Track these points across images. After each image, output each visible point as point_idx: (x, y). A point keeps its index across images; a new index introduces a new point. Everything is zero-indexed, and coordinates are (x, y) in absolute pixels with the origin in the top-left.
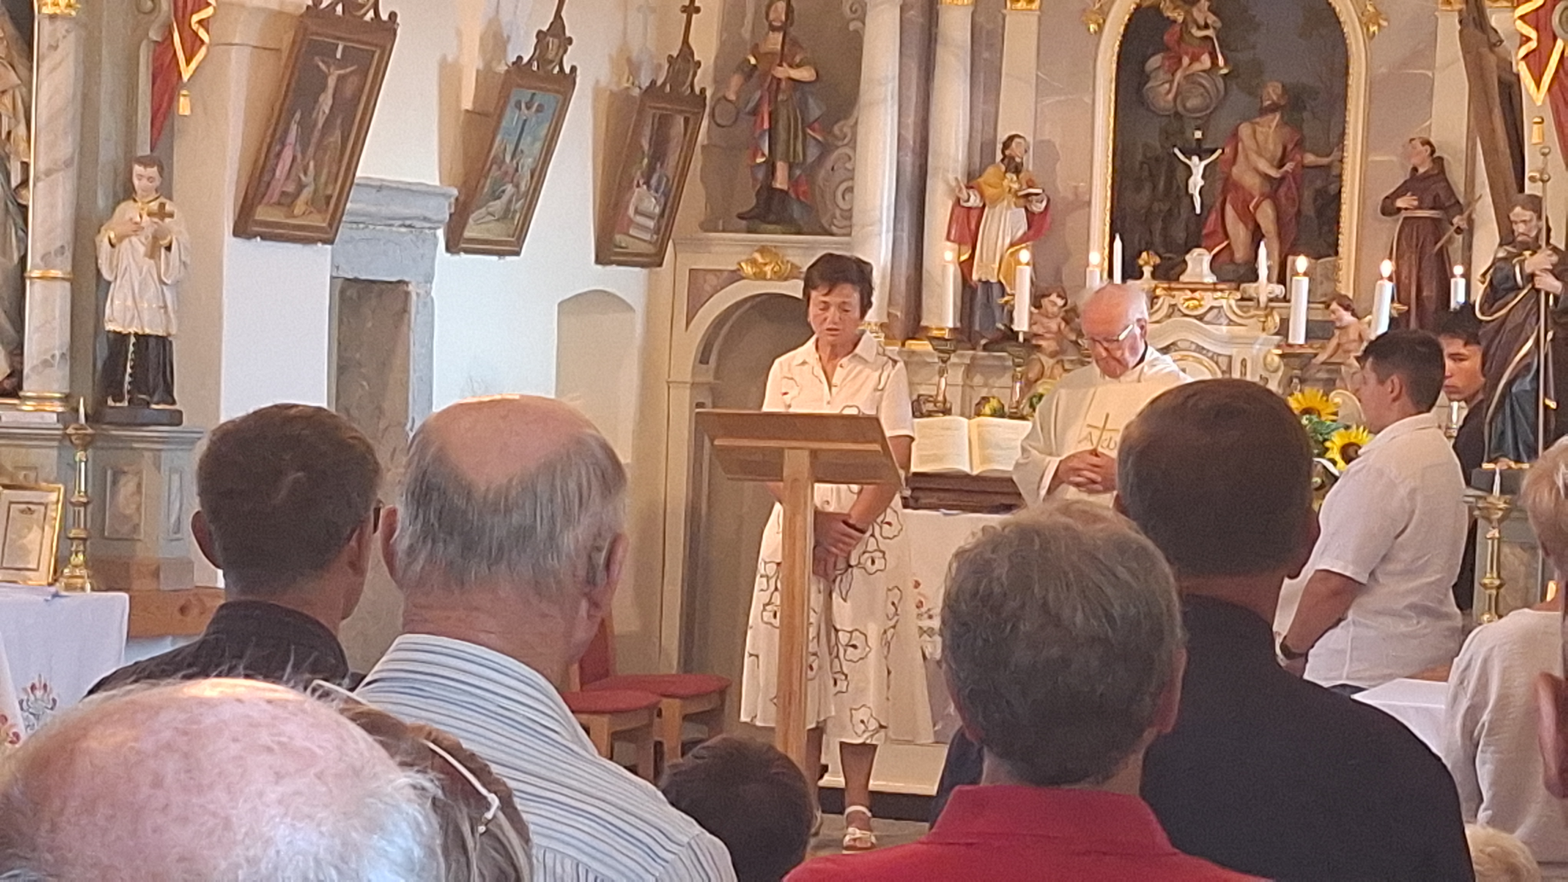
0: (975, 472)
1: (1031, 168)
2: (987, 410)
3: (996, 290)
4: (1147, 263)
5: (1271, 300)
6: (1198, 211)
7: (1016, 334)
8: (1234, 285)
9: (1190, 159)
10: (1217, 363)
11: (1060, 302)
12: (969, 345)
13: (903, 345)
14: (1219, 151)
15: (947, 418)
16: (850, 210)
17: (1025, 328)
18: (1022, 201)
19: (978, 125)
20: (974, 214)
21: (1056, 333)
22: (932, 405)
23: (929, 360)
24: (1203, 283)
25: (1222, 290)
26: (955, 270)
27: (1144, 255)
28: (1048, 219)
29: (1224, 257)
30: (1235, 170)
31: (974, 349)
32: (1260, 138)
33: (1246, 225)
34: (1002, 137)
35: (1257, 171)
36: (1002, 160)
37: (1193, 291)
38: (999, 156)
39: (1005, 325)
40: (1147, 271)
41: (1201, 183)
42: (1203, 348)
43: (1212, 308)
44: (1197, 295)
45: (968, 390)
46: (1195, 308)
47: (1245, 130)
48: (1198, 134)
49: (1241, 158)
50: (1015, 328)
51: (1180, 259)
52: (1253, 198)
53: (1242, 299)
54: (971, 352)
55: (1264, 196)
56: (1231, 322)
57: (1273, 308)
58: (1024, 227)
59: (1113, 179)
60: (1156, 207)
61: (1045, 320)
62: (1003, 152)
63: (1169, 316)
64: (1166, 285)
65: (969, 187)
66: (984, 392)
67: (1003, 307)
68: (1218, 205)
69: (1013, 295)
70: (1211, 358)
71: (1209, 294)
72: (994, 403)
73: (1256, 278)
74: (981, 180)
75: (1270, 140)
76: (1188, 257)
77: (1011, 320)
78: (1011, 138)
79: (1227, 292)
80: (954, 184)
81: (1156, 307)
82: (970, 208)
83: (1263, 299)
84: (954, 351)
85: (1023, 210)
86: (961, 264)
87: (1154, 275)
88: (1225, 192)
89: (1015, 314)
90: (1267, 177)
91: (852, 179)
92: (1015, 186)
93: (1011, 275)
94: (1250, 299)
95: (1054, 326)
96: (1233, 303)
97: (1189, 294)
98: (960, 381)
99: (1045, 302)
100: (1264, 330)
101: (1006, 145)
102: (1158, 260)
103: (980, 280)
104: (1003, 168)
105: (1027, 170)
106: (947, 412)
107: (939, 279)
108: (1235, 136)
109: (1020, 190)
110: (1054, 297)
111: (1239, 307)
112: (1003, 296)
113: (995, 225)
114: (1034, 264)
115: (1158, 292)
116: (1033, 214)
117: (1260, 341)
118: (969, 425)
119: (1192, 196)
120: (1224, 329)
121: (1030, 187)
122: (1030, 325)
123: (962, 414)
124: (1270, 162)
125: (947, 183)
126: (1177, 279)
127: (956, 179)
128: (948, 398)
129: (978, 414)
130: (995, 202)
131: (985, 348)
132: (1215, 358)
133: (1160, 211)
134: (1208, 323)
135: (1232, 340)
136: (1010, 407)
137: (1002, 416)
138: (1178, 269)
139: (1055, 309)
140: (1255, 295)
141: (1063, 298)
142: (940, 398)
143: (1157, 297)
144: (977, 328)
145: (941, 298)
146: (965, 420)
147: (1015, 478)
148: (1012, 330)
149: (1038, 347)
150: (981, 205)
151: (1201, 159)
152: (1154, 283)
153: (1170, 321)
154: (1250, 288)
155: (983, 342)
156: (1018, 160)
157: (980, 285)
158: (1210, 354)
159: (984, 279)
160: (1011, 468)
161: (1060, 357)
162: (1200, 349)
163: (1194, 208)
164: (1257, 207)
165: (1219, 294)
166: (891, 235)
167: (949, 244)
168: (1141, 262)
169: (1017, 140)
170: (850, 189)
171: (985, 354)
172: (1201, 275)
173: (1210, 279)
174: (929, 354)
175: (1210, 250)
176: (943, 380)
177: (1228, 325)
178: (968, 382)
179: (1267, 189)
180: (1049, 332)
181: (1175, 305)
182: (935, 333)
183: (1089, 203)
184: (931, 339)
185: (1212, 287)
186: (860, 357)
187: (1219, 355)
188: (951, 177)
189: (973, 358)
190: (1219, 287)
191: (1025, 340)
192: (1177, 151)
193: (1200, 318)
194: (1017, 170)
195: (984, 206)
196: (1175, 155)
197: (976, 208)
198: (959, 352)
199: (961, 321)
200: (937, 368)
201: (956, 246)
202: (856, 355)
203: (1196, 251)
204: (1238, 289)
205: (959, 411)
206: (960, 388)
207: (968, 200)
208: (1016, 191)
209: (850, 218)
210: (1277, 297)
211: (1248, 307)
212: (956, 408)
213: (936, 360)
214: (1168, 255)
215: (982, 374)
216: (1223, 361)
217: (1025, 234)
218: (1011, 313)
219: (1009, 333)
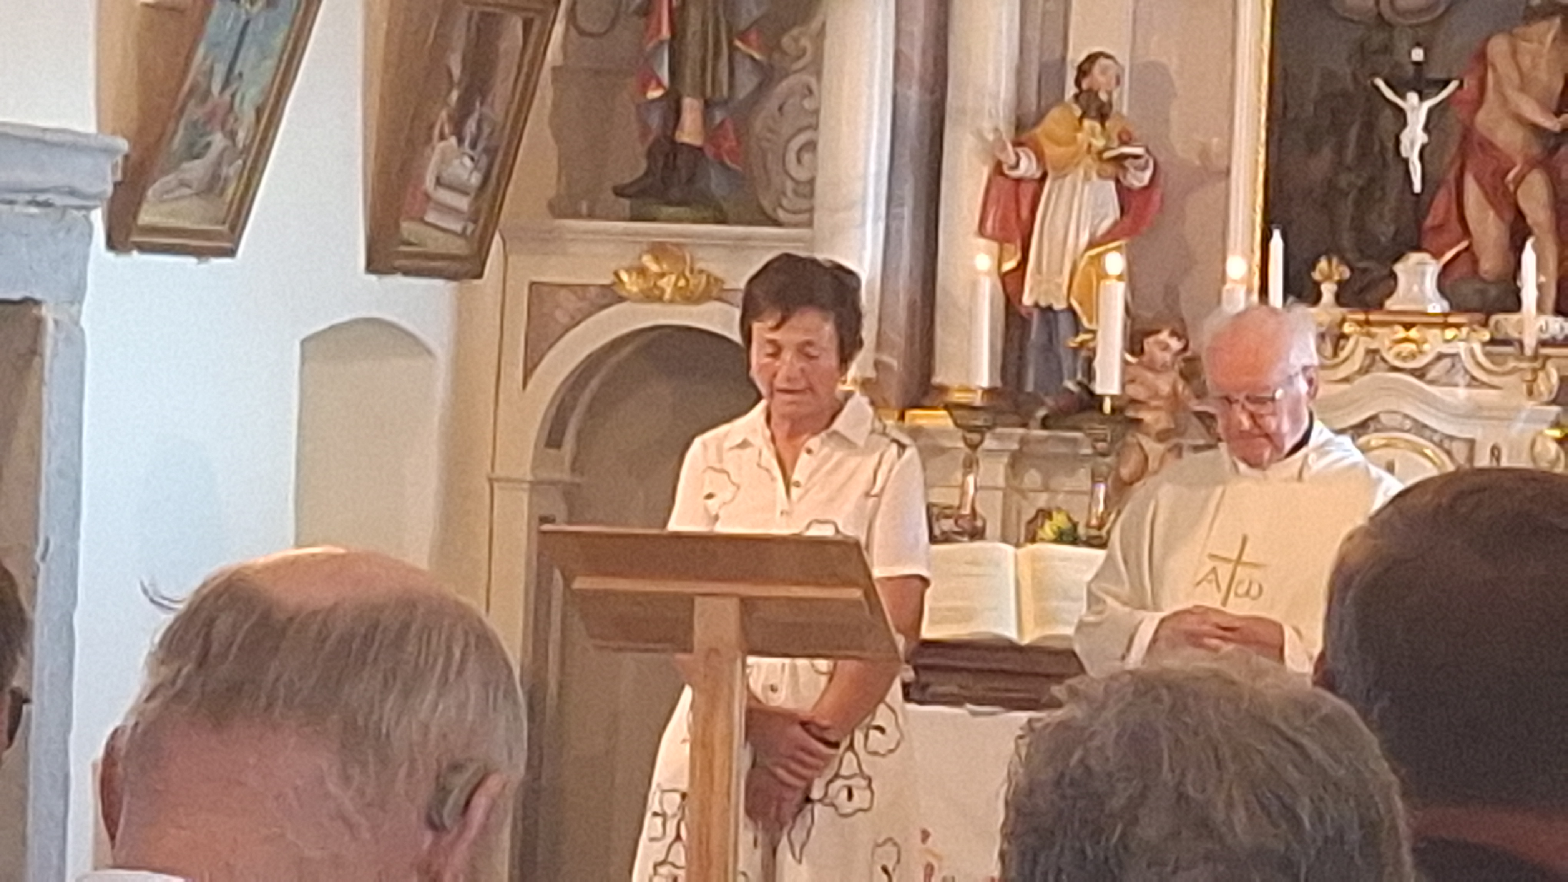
0: (1026, 641)
1: (1125, 110)
2: (1048, 530)
3: (1064, 323)
4: (1328, 278)
5: (1543, 343)
6: (1417, 187)
7: (1100, 399)
8: (1479, 317)
9: (1403, 97)
10: (1449, 453)
11: (1176, 344)
12: (1015, 418)
13: (902, 417)
14: (1453, 85)
15: (977, 544)
16: (811, 182)
17: (1115, 390)
18: (1110, 169)
19: (1034, 35)
20: (1027, 191)
21: (1167, 398)
22: (951, 522)
23: (948, 444)
24: (1425, 314)
25: (1458, 326)
26: (993, 286)
27: (1323, 264)
28: (1156, 198)
29: (1461, 269)
30: (1481, 117)
31: (1025, 425)
32: (1526, 62)
33: (1499, 214)
34: (1076, 56)
35: (1520, 119)
36: (1076, 97)
37: (1408, 326)
38: (1071, 90)
39: (1079, 384)
40: (1328, 290)
41: (1422, 138)
42: (1425, 426)
43: (1440, 357)
44: (1413, 333)
45: (1016, 497)
46: (1413, 356)
47: (1498, 47)
48: (1418, 55)
49: (1490, 94)
50: (1098, 388)
51: (1385, 272)
52: (1514, 166)
53: (1493, 342)
54: (1020, 431)
55: (1532, 164)
56: (1474, 382)
57: (1547, 357)
58: (1113, 212)
59: (1269, 131)
60: (1343, 181)
61: (1150, 375)
62: (1078, 83)
63: (1364, 370)
64: (1361, 317)
65: (1017, 144)
66: (1042, 501)
67: (1076, 351)
68: (1451, 176)
69: (1094, 332)
70: (1440, 445)
71: (1436, 331)
72: (1059, 520)
73: (1517, 306)
74: (1038, 130)
75: (1543, 63)
76: (1399, 268)
77: (1090, 373)
78: (1092, 58)
79: (1465, 330)
80: (991, 137)
81: (1343, 355)
82: (1018, 181)
83: (1530, 342)
84: (989, 428)
85: (1112, 185)
86: (1004, 277)
87: (1339, 299)
88: (1463, 154)
89: (1097, 364)
90: (1535, 128)
91: (815, 127)
92: (1099, 143)
93: (1091, 299)
94: (1507, 342)
95: (1165, 388)
96: (1478, 348)
97: (1401, 333)
98: (1001, 482)
99: (1149, 343)
100: (1530, 393)
101: (1083, 71)
102: (1347, 274)
103: (1036, 305)
104: (1078, 112)
105: (1119, 113)
106: (977, 534)
107: (963, 302)
108: (1482, 57)
109: (1107, 148)
110: (1164, 336)
111: (1487, 355)
112: (1077, 334)
113: (1062, 209)
114: (1131, 277)
115: (1347, 328)
116: (1129, 190)
117: (1524, 415)
118: (1016, 556)
119: (1406, 162)
120: (1462, 392)
121: (1123, 143)
122: (1123, 386)
123: (1004, 539)
124: (1543, 104)
125: (980, 135)
126: (1380, 306)
127: (996, 130)
128: (979, 509)
129: (1032, 539)
130: (1062, 171)
131: (1045, 424)
132: (1443, 442)
133: (1350, 184)
134: (1431, 382)
135: (1475, 413)
136: (1088, 526)
137: (1075, 541)
138: (1383, 288)
139: (1168, 357)
140: (1515, 335)
141: (1180, 338)
142: (967, 511)
143: (1345, 337)
144: (1030, 388)
145: (969, 337)
146: (1009, 549)
147: (1077, 649)
148: (1091, 393)
149: (1138, 422)
150: (1038, 175)
151: (1422, 98)
152: (1339, 312)
153: (1367, 377)
154: (1507, 322)
155: (1041, 413)
156: (1103, 96)
157: (1036, 313)
158: (1436, 438)
159: (1043, 304)
160: (1069, 631)
161: (1175, 440)
162: (1420, 428)
163: (1410, 183)
164: (1519, 180)
165: (1450, 333)
166: (882, 226)
167: (982, 242)
168: (1316, 276)
169: (1103, 61)
170: (811, 146)
171: (1044, 433)
172: (1424, 299)
173: (1437, 306)
174: (943, 432)
175: (1437, 255)
176: (971, 479)
177: (1469, 386)
178: (1015, 483)
179: (1536, 150)
180: (1156, 395)
181: (1376, 351)
182: (958, 397)
183: (1228, 172)
184: (948, 407)
185: (1440, 320)
186: (844, 438)
187: (1452, 438)
188: (987, 125)
189: (1023, 441)
190: (1452, 320)
191: (1113, 410)
192: (1380, 83)
193: (1420, 373)
194: (1103, 114)
195: (1044, 177)
196: (1377, 88)
197: (1031, 180)
198: (999, 430)
199: (1003, 378)
200: (962, 457)
201: (995, 246)
202: (835, 433)
203: (1414, 257)
204: (1485, 324)
205: (998, 533)
206: (1000, 494)
207: (1017, 166)
208: (1100, 153)
209: (811, 194)
210: (1554, 338)
211: (1506, 355)
212: (993, 527)
213: (961, 444)
214: (1362, 265)
215: (1039, 468)
216: (1460, 451)
217: (1116, 224)
218: (1090, 361)
219: (1086, 397)
